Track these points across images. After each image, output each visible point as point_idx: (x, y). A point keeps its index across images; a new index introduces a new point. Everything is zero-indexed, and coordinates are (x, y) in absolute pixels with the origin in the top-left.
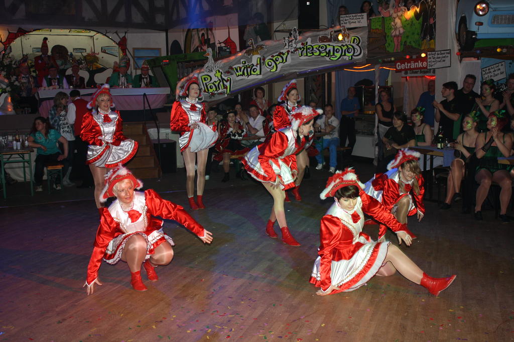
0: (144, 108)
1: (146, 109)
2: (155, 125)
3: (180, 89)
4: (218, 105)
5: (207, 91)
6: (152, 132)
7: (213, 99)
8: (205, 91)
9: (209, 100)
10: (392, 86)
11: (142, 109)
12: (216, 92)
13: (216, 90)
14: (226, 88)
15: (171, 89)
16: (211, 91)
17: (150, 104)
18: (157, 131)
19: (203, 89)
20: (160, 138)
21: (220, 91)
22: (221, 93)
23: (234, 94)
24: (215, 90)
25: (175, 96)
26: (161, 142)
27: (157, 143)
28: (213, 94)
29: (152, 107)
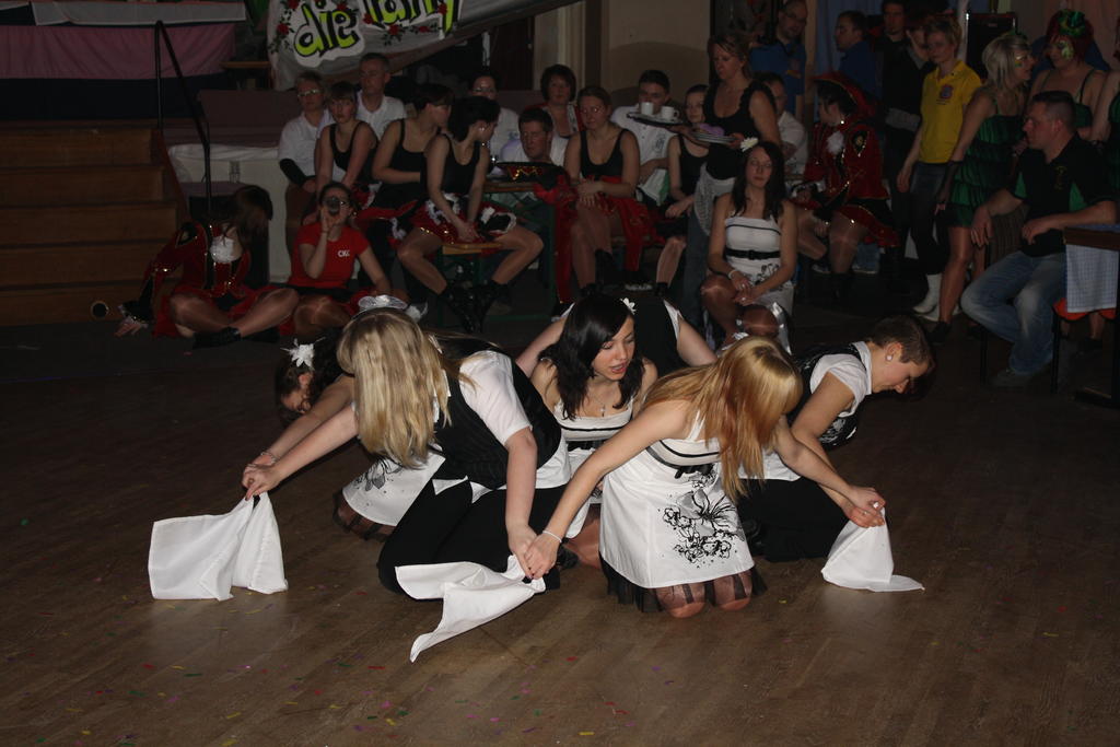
0: (158, 71)
1: (163, 75)
2: (197, 133)
3: (282, 9)
4: (412, 68)
5: (375, 18)
6: (186, 158)
7: (397, 47)
8: (368, 19)
9: (383, 50)
10: (1011, 15)
11: (150, 74)
12: (406, 24)
13: (408, 16)
14: (443, 10)
15: (249, 9)
16: (389, 18)
17: (178, 55)
18: (202, 154)
19: (363, 11)
20: (213, 179)
21: (422, 19)
22: (423, 28)
23: (468, 30)
24: (402, 15)
25: (264, 33)
26: (213, 194)
27: (204, 195)
28: (396, 30)
29: (186, 70)
